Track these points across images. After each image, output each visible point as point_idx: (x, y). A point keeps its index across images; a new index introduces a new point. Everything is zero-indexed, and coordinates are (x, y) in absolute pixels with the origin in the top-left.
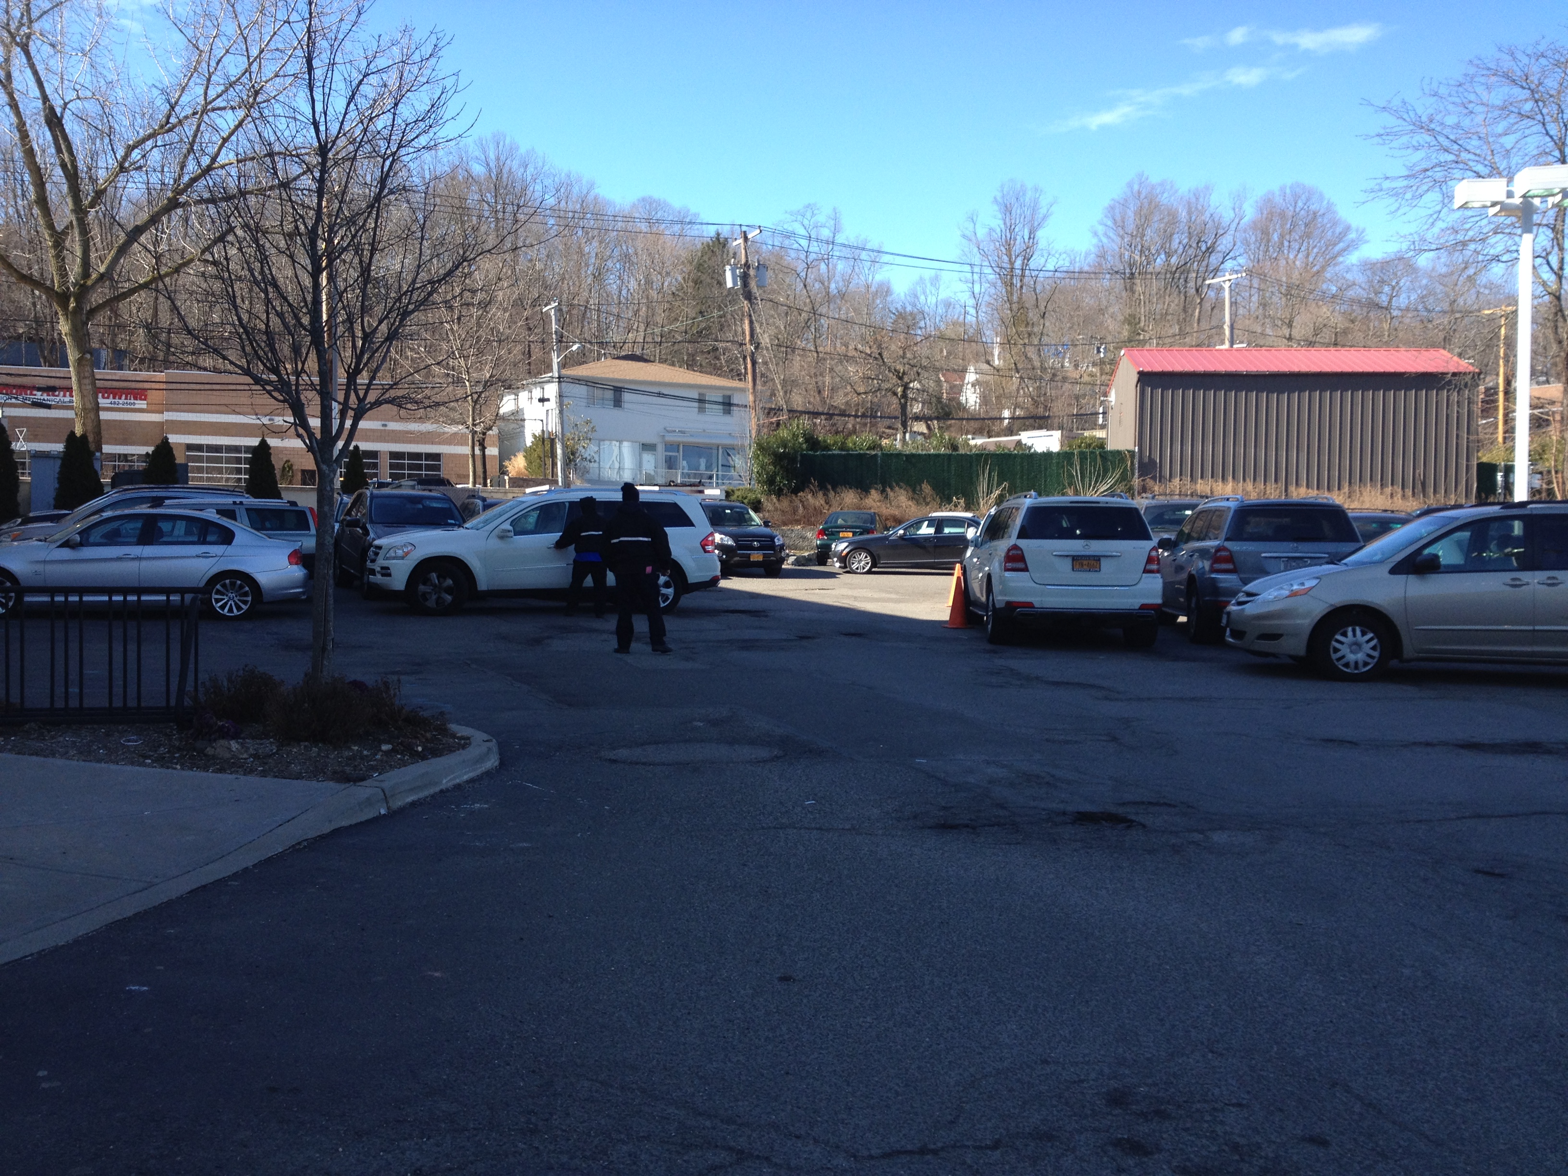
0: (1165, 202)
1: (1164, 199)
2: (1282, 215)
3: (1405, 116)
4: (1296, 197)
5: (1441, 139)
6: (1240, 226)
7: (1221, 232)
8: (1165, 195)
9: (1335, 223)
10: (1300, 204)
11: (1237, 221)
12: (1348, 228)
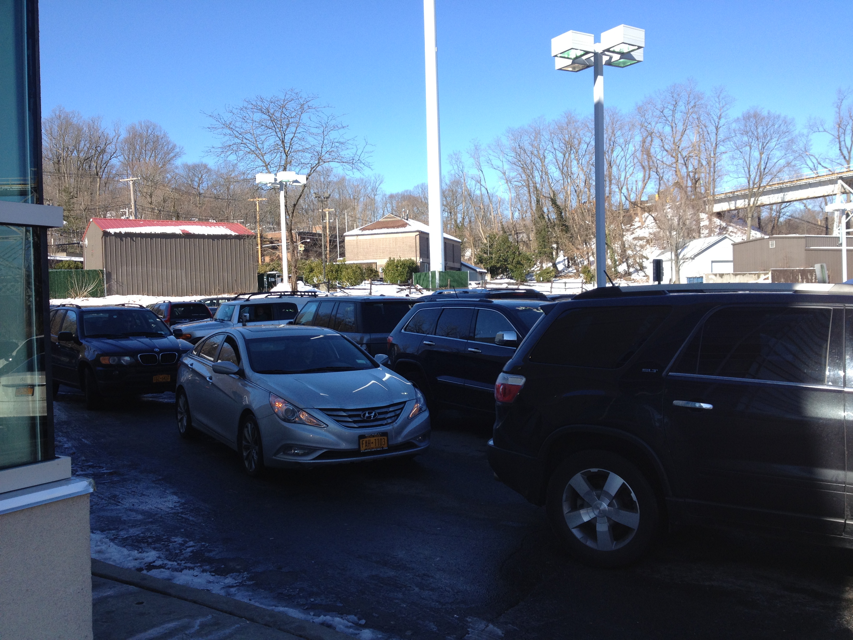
0: (75, 123)
1: (75, 121)
2: (141, 136)
3: (220, 120)
4: (148, 128)
5: (235, 132)
6: (119, 140)
7: (108, 142)
8: (75, 119)
9: (168, 143)
10: (150, 131)
11: (117, 137)
12: (174, 146)
